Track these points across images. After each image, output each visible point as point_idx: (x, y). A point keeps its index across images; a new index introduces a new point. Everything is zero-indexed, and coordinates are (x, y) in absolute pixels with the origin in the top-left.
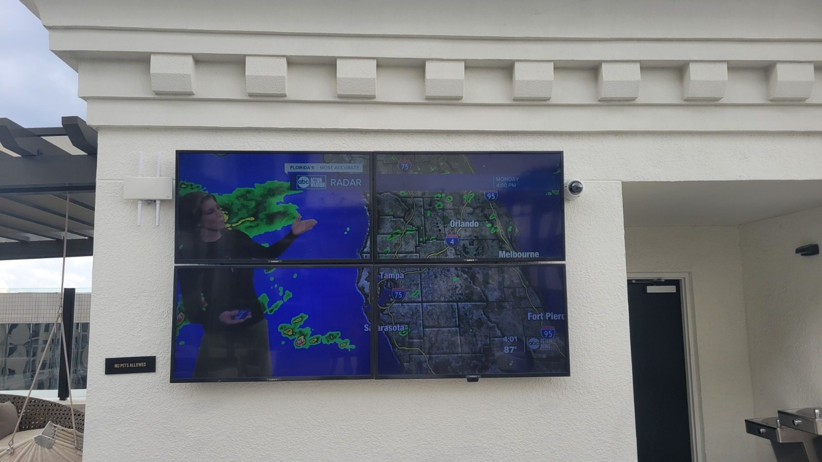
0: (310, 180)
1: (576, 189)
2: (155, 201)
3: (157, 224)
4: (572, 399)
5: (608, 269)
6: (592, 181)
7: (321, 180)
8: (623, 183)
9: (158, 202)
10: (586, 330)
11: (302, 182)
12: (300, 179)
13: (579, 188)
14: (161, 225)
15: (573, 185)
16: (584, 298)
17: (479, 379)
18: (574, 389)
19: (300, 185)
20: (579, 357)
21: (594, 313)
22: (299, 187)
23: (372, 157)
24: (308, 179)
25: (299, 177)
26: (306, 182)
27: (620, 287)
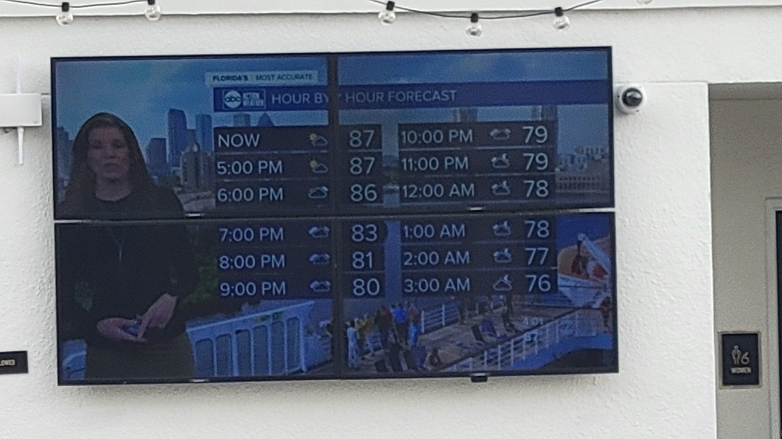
0: (242, 95)
1: (632, 99)
2: (15, 128)
3: (21, 162)
4: (625, 408)
5: (683, 218)
6: (663, 84)
7: (258, 95)
8: (710, 85)
9: (21, 131)
10: (648, 308)
11: (231, 99)
12: (228, 95)
13: (636, 99)
14: (25, 164)
15: (629, 94)
16: (647, 260)
17: (489, 378)
18: (629, 392)
19: (229, 104)
20: (638, 347)
21: (660, 282)
22: (226, 106)
23: (331, 59)
24: (239, 95)
25: (226, 93)
26: (236, 100)
27: (700, 244)
